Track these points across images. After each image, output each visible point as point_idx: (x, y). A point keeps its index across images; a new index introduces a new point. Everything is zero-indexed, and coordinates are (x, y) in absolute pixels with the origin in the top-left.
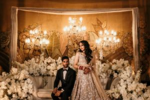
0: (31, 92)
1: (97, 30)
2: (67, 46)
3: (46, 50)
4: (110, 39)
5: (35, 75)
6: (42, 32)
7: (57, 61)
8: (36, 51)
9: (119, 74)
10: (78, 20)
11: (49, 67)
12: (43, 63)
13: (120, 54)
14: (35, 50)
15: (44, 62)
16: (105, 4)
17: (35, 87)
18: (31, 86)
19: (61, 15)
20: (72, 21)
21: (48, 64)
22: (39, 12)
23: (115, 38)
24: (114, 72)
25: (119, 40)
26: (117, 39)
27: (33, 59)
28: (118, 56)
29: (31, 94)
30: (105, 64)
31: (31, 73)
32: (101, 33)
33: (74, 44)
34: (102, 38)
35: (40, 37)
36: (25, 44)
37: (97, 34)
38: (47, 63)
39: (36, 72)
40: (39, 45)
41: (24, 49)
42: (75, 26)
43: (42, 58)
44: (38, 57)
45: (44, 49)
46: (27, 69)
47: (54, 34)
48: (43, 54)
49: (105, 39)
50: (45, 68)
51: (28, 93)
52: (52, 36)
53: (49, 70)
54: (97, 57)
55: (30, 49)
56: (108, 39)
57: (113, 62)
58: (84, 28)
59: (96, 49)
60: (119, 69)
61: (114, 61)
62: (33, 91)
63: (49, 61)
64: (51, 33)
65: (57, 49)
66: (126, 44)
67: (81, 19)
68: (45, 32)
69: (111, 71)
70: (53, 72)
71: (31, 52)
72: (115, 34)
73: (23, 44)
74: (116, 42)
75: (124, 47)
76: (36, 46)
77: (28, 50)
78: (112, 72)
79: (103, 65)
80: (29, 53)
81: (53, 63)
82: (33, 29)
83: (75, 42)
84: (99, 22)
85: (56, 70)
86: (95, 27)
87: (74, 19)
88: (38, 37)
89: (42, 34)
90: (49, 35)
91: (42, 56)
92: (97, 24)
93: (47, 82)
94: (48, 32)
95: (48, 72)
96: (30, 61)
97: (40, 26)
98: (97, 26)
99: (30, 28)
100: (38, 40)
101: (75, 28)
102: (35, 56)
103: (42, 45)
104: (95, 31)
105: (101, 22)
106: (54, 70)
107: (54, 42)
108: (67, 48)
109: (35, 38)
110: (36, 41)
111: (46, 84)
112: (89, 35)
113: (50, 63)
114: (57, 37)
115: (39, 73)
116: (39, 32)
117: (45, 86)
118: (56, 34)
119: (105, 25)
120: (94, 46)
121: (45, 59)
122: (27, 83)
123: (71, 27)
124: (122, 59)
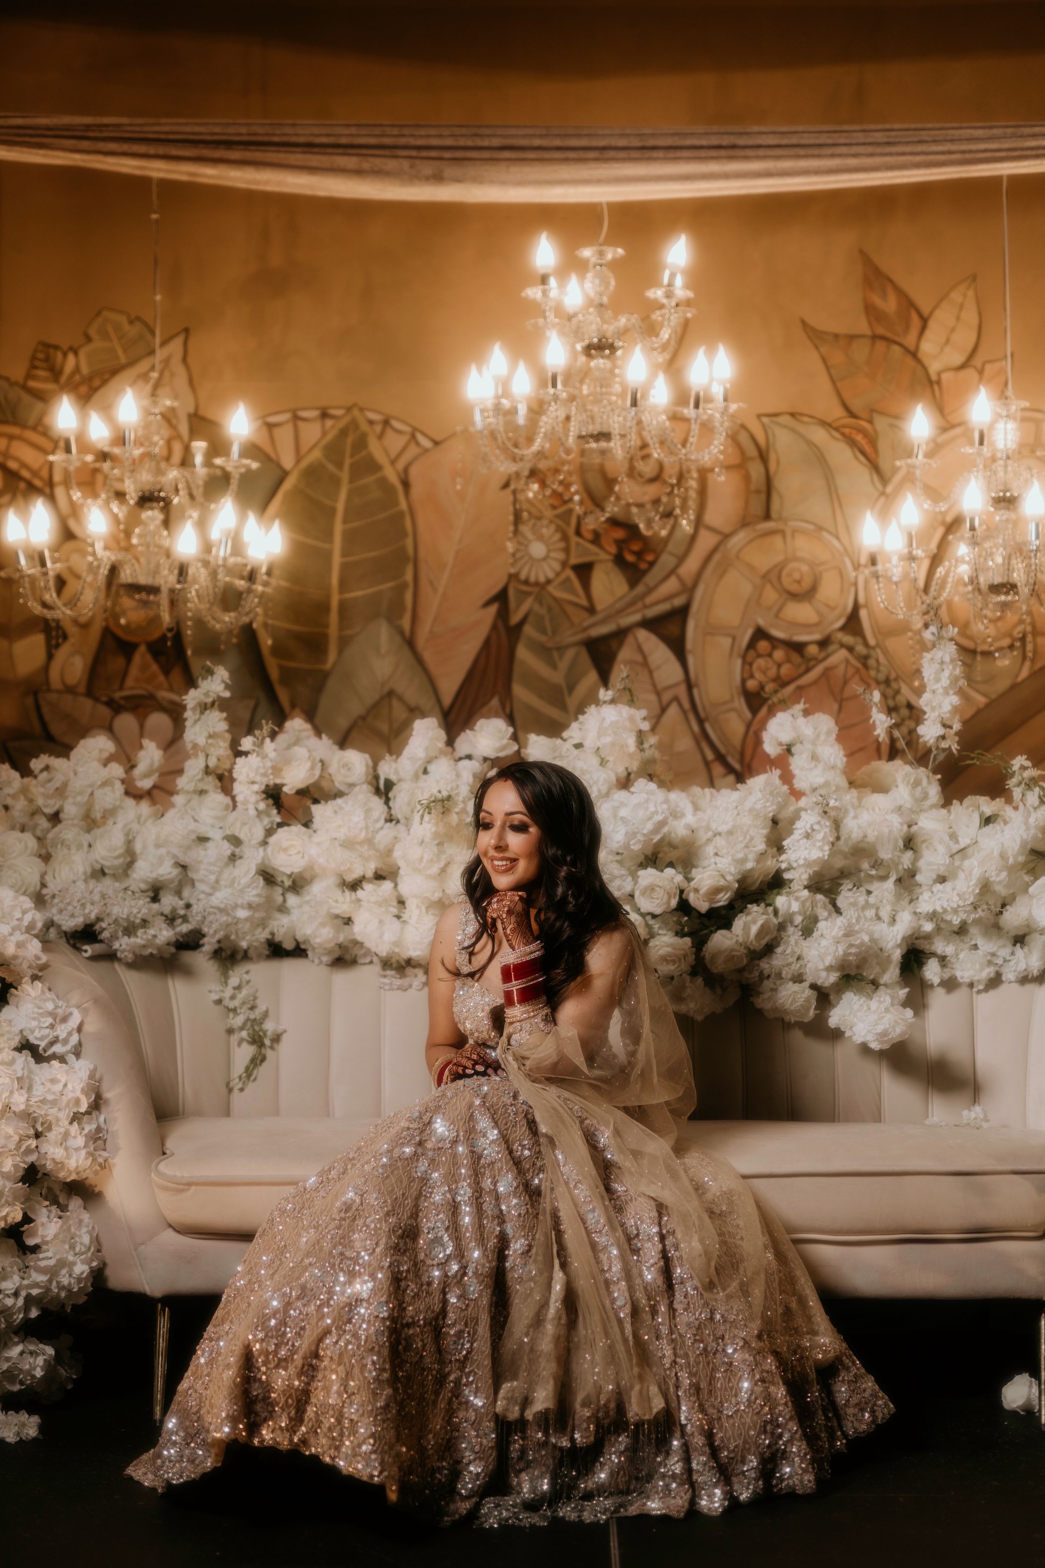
0: (68, 1158)
1: (864, 390)
2: (501, 597)
3: (249, 634)
5: (124, 945)
6: (201, 423)
7: (387, 769)
8: (127, 649)
11: (292, 849)
12: (216, 799)
14: (113, 643)
15: (226, 782)
17: (119, 1098)
20: (562, 279)
21: (288, 806)
22: (156, 168)
27: (95, 746)
29: (78, 1188)
31: (70, 923)
32: (917, 424)
33: (584, 571)
35: (173, 474)
37: (869, 450)
38: (274, 794)
39: (140, 907)
40: (167, 579)
42: (600, 347)
43: (206, 735)
44: (158, 720)
45: (229, 620)
47: (349, 449)
48: (217, 683)
50: (252, 859)
51: (35, 1177)
52: (312, 474)
53: (297, 885)
55: (55, 634)
58: (717, 369)
59: (853, 623)
63: (294, 776)
64: (312, 433)
65: (383, 632)
67: (679, 253)
68: (240, 424)
70: (343, 903)
71: (72, 665)
76: (134, 588)
77: (38, 640)
79: (964, 817)
80: (46, 668)
81: (339, 794)
82: (94, 390)
83: (596, 539)
84: (890, 305)
85: (379, 877)
86: (837, 358)
87: (587, 253)
88: (146, 478)
89: (199, 446)
90: (288, 462)
91: (204, 708)
92: (862, 326)
93: (269, 1026)
94: (270, 427)
95: (283, 909)
96: (57, 763)
97: (176, 346)
98: (861, 351)
99: (55, 374)
100: (153, 516)
101: (599, 363)
102: (116, 708)
103: (200, 576)
104: (838, 412)
105: (908, 304)
106: (355, 886)
107: (350, 538)
108: (503, 614)
109: (120, 495)
110: (128, 534)
111: (257, 1061)
112: (763, 457)
113: (303, 793)
114: (384, 483)
115: (171, 919)
116: (168, 417)
117: (249, 1073)
118: (375, 448)
119: (965, 338)
120: (829, 590)
121: (247, 743)
122: (24, 1045)
123: (557, 354)
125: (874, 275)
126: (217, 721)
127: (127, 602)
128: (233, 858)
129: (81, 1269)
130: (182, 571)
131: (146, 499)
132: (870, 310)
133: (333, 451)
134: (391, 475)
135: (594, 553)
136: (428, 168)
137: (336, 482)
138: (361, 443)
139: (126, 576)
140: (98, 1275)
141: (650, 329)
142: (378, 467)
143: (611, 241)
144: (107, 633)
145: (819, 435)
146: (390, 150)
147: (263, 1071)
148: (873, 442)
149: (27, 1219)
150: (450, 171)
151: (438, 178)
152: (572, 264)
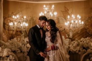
3: (26, 31)
5: (17, 52)
6: (23, 17)
8: (18, 32)
10: (51, 7)
11: (28, 45)
14: (17, 31)
15: (24, 41)
22: (20, 1)
23: (80, 21)
25: (83, 23)
27: (15, 39)
30: (74, 42)
31: (13, 50)
34: (70, 21)
35: (21, 20)
36: (9, 26)
37: (65, 18)
38: (27, 42)
39: (18, 49)
40: (20, 27)
41: (8, 30)
42: (48, 12)
44: (20, 36)
45: (24, 30)
48: (23, 34)
49: (72, 22)
50: (26, 46)
52: (30, 20)
58: (55, 14)
59: (64, 29)
64: (30, 18)
66: (87, 26)
68: (25, 17)
71: (14, 33)
72: (80, 17)
73: (8, 26)
74: (80, 24)
75: (86, 28)
77: (12, 31)
82: (16, 15)
84: (66, 9)
86: (63, 13)
87: (47, 6)
88: (19, 21)
90: (28, 19)
92: (65, 11)
94: (27, 17)
96: (13, 40)
97: (21, 12)
99: (13, 14)
100: (19, 23)
101: (48, 13)
102: (17, 35)
103: (22, 27)
105: (68, 9)
107: (32, 24)
112: (59, 19)
115: (20, 50)
116: (20, 17)
117: (25, 60)
118: (34, 18)
119: (71, 11)
120: (63, 27)
121: (25, 38)
122: (10, 60)
123: (45, 13)
124: (89, 37)
125: (65, 8)
126: (23, 37)
127: (18, 29)
128: (24, 46)
130: (21, 27)
131: (19, 22)
133: (31, 19)
134: (35, 20)
139: (18, 27)
141: (51, 11)
143: (49, 5)
145: (62, 17)
147: (26, 60)
151: (38, 1)
152: (46, 7)
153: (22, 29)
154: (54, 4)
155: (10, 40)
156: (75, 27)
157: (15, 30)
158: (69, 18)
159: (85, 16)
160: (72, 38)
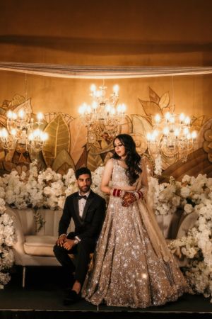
0: (9, 242)
1: (149, 111)
2: (85, 146)
3: (41, 153)
4: (177, 133)
5: (19, 207)
6: (33, 115)
7: (65, 177)
8: (19, 154)
9: (196, 207)
10: (109, 91)
11: (48, 190)
12: (35, 182)
13: (198, 163)
14: (17, 153)
15: (37, 179)
16: (166, 57)
17: (18, 232)
18: (9, 230)
19: (74, 80)
20: (96, 92)
21: (47, 183)
22: (26, 72)
23: (186, 130)
24: (185, 201)
25: (195, 135)
26: (191, 131)
27: (14, 173)
28: (192, 167)
29: (11, 247)
30: (166, 184)
31: (10, 202)
32: (157, 118)
33: (100, 142)
34: (161, 129)
35: (28, 124)
37: (150, 122)
38: (45, 181)
39: (22, 200)
40: (27, 143)
42: (102, 104)
43: (33, 170)
44: (24, 167)
45: (38, 150)
46: (3, 193)
47: (59, 120)
48: (35, 162)
49: (166, 131)
50: (41, 192)
51: (4, 245)
52: (53, 124)
53: (49, 196)
54: (148, 170)
55: (6, 152)
56: (172, 131)
57: (183, 180)
58: (123, 108)
59: (147, 151)
60: (195, 196)
61: (186, 178)
62: (15, 240)
63: (48, 178)
64: (52, 117)
65: (64, 152)
67: (116, 88)
68: (40, 116)
69: (178, 199)
70: (56, 200)
71: (9, 157)
72: (188, 120)
74: (189, 137)
75: (206, 149)
76: (21, 144)
77: (3, 152)
78: (181, 201)
79: (162, 187)
80: (4, 158)
81: (56, 181)
82: (14, 109)
83: (102, 136)
84: (154, 96)
85: (62, 195)
86: (144, 105)
87: (101, 87)
88: (23, 125)
89: (32, 120)
90: (48, 122)
91: (33, 166)
92: (149, 100)
93: (43, 221)
94: (45, 116)
95: (46, 201)
96: (8, 176)
97: (29, 101)
98: (149, 104)
99: (7, 106)
100: (24, 132)
101: (102, 106)
102: (17, 165)
103: (33, 143)
104: (145, 115)
105: (157, 96)
106: (58, 197)
107: (59, 135)
108: (86, 149)
109: (18, 127)
110: (20, 134)
111: (41, 227)
112: (132, 122)
113: (50, 181)
114: (65, 126)
115: (27, 202)
116: (27, 114)
117: (40, 229)
118: (63, 119)
119: (167, 102)
120: (143, 146)
121: (40, 172)
122: (2, 223)
123: (95, 105)
124: (203, 174)
125: (151, 91)
126: (35, 168)
127: (19, 147)
128: (38, 192)
129: (11, 261)
130: (30, 142)
131: (24, 129)
132: (150, 97)
133: (56, 120)
134: (66, 125)
135: (101, 139)
136: (73, 73)
137: (57, 125)
138: (61, 119)
139: (19, 142)
140: (14, 263)
141: (111, 101)
142: (63, 123)
143: (105, 85)
144: (16, 152)
145: (141, 118)
146: (67, 69)
147: (43, 228)
148: (151, 119)
149: (2, 253)
150: (77, 73)
151: (75, 74)
152: (98, 89)
153: (32, 147)
154: (119, 82)
155: (2, 177)
156: (173, 146)
157: (11, 150)
158: (160, 123)
159: (204, 117)
160: (160, 174)
